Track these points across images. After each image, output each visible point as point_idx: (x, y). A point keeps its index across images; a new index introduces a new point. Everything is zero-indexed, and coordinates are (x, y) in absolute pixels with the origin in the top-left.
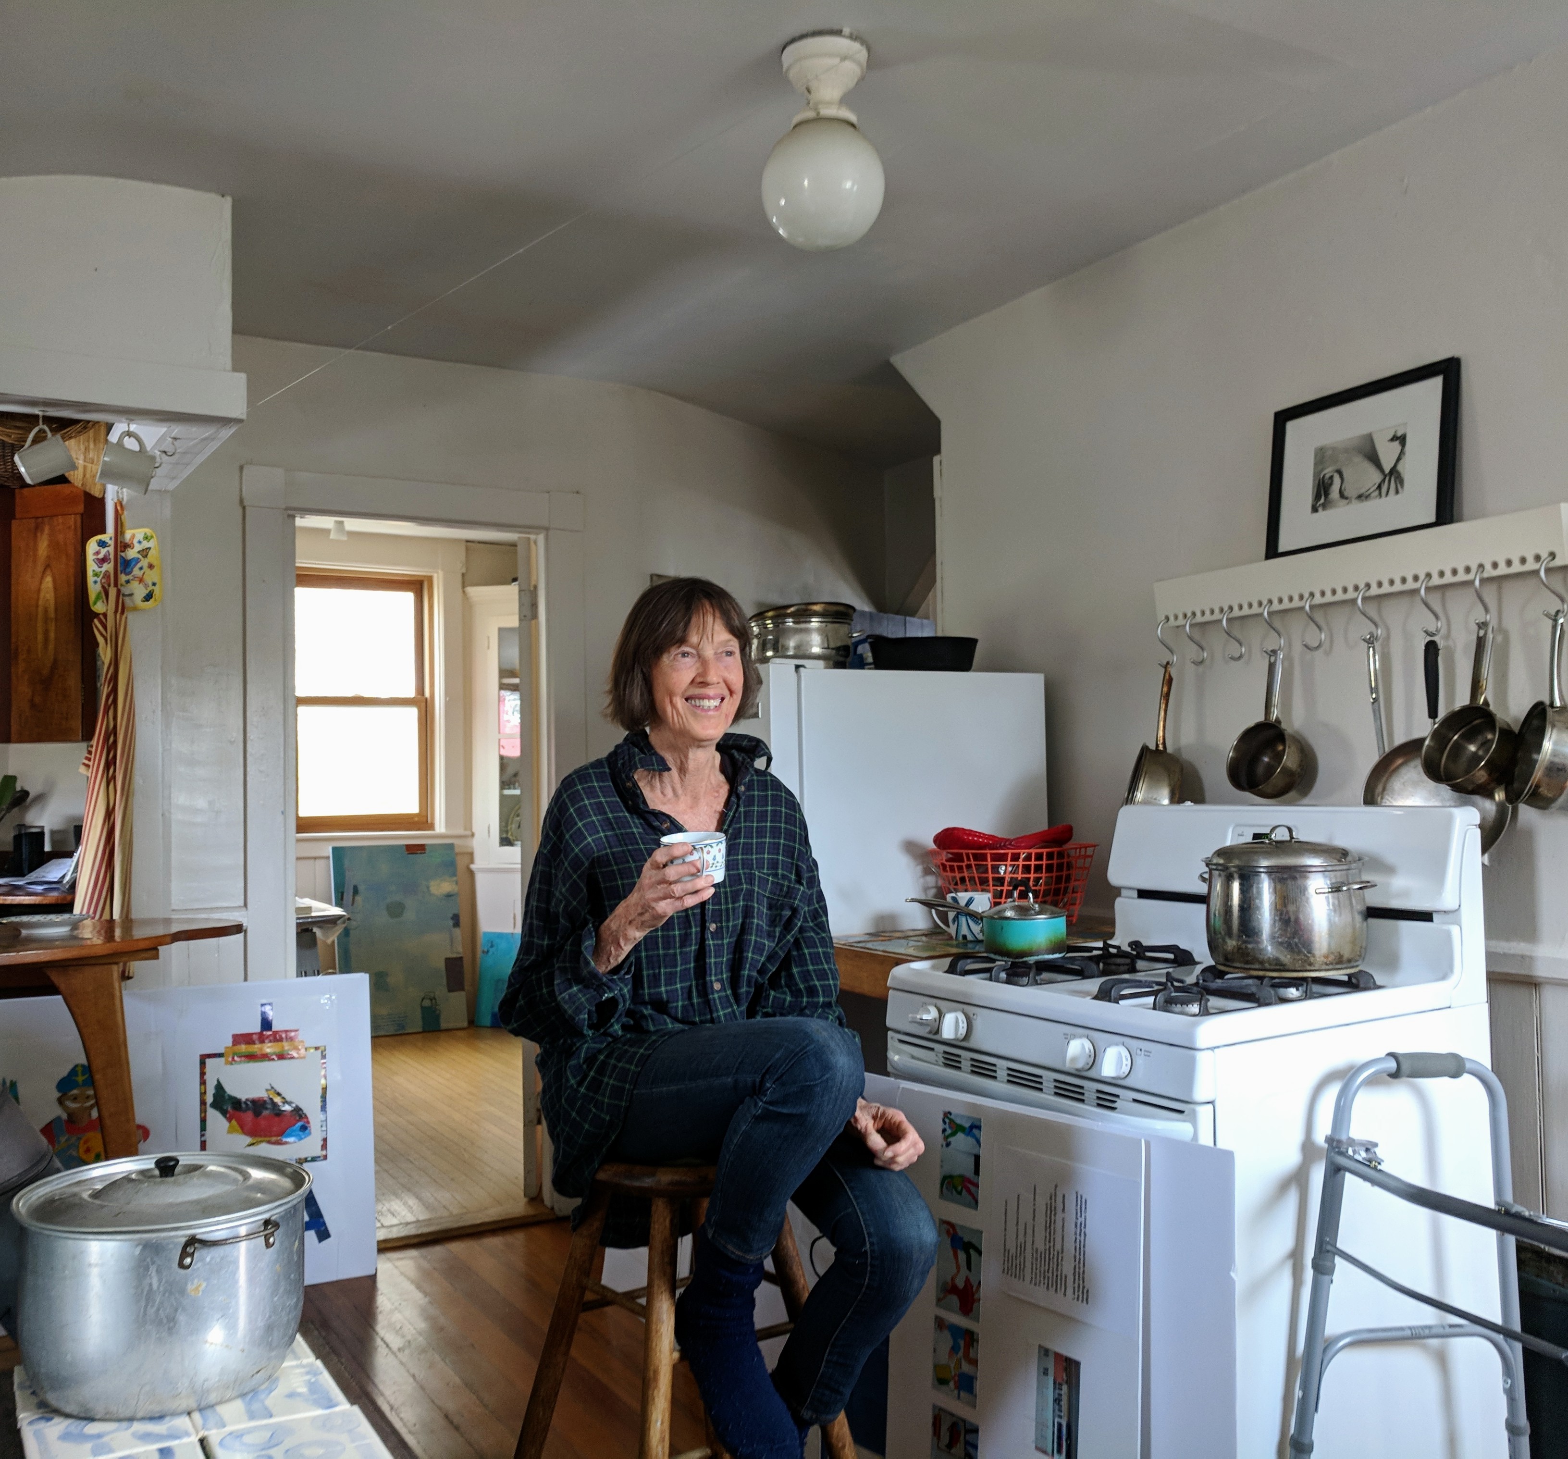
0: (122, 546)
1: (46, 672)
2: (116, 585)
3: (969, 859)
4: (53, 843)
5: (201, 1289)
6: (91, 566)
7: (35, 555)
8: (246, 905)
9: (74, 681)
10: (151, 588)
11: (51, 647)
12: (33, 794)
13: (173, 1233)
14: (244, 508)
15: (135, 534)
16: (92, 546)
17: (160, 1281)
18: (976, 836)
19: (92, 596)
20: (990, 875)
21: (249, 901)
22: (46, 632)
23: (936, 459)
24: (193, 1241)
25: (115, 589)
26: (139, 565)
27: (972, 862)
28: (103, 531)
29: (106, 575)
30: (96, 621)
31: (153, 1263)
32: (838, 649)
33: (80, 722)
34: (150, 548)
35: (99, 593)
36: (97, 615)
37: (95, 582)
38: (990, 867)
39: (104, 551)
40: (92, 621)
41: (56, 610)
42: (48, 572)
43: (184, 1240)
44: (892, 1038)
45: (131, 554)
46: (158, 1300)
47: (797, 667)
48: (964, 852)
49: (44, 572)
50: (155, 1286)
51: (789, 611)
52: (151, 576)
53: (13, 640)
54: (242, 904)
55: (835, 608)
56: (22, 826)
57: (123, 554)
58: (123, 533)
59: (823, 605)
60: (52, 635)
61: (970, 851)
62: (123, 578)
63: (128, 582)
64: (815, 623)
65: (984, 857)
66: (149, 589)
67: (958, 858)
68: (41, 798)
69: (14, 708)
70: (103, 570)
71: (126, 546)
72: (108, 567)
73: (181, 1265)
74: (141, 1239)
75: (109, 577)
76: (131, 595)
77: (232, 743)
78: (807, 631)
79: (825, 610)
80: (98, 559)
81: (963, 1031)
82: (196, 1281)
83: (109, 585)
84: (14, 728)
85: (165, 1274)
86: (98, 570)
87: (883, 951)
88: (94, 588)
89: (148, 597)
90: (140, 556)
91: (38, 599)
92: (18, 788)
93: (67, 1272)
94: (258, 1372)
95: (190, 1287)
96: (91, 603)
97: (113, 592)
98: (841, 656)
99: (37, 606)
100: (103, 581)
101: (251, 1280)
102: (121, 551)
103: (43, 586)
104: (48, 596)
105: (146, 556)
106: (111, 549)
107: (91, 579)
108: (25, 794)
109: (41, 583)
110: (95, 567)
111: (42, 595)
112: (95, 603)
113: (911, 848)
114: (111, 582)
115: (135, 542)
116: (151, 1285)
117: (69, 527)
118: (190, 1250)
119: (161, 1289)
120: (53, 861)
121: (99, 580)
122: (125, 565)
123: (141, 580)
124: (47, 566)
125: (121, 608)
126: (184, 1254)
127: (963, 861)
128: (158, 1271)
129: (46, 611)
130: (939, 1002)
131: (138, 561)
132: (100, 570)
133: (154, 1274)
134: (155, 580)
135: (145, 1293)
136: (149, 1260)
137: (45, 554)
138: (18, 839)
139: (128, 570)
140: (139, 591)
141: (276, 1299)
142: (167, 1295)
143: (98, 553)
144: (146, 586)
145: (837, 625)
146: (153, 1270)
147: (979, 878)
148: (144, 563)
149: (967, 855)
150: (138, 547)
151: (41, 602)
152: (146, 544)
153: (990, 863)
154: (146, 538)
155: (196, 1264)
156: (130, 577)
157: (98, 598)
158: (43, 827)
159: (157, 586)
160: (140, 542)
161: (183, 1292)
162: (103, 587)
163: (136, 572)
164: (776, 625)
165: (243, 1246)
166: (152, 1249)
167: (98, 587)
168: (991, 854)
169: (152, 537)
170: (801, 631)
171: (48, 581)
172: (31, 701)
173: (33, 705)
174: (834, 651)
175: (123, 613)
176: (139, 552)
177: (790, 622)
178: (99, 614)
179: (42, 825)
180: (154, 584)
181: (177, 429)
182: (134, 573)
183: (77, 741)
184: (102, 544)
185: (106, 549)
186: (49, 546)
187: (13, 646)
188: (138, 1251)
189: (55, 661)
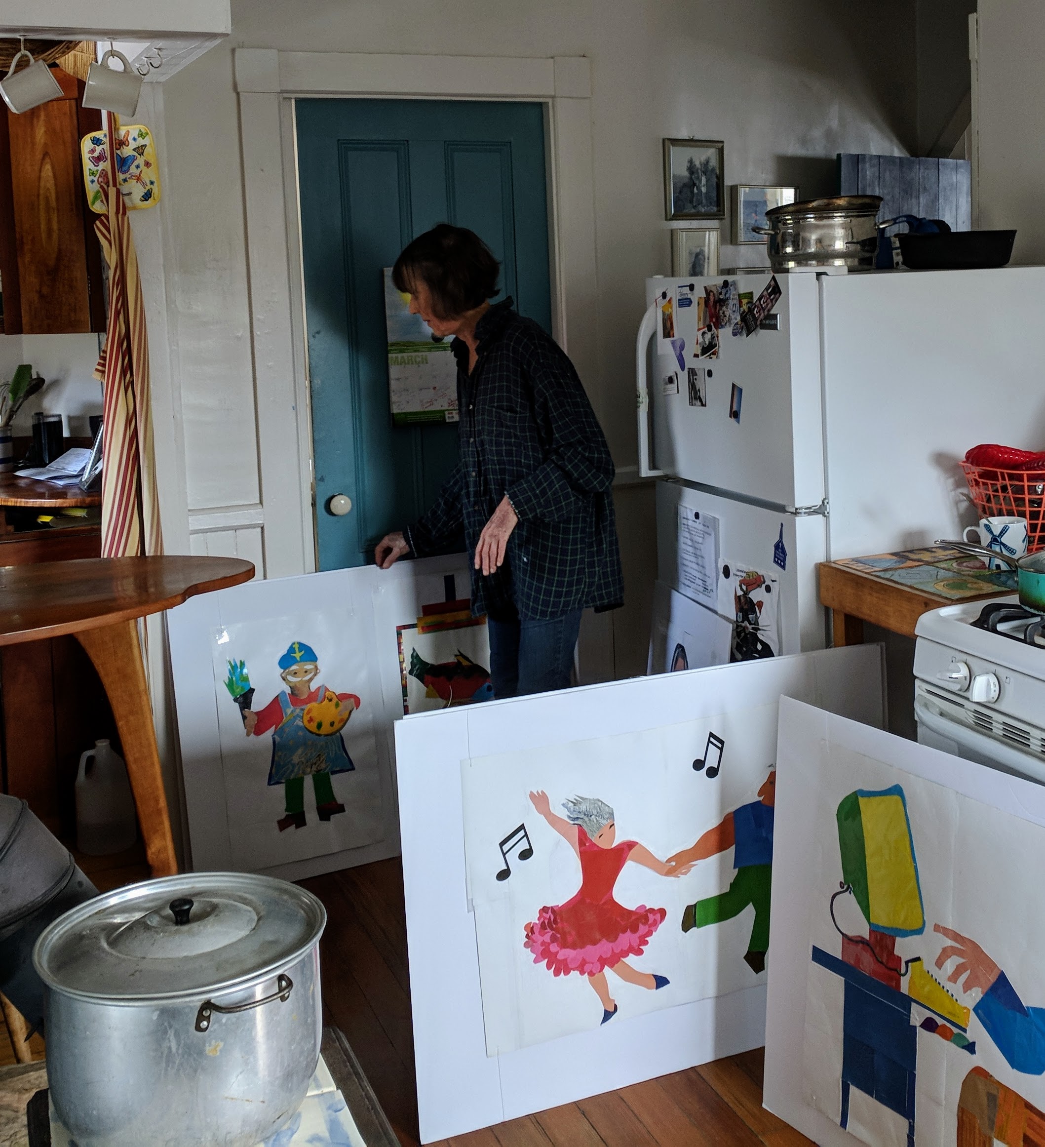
0: (118, 143)
1: (52, 263)
2: (115, 185)
3: (1004, 479)
4: (72, 429)
5: (218, 1049)
6: (88, 165)
7: (33, 144)
8: (261, 502)
9: (80, 273)
10: (149, 187)
11: (55, 236)
12: (48, 380)
13: (187, 999)
14: (238, 94)
15: (129, 130)
16: (86, 144)
17: (178, 1045)
18: (1012, 454)
19: (90, 196)
20: (1027, 497)
21: (264, 498)
22: (49, 221)
23: (972, 18)
24: (208, 1005)
25: (115, 189)
26: (136, 163)
27: (1007, 482)
28: (99, 128)
29: (104, 174)
30: (98, 223)
31: (171, 1027)
32: (863, 243)
33: (89, 315)
34: (145, 146)
35: (98, 192)
36: (98, 216)
37: (93, 182)
38: (1026, 488)
39: (99, 149)
40: (94, 223)
41: (57, 199)
42: (47, 160)
43: (199, 1004)
44: (919, 687)
45: (127, 151)
46: (177, 1062)
47: (819, 275)
48: (999, 470)
49: (43, 159)
50: (174, 1049)
51: (811, 206)
52: (148, 175)
53: (17, 229)
54: (258, 502)
55: (860, 201)
56: (40, 415)
57: (118, 152)
58: (117, 130)
59: (846, 199)
60: (55, 226)
61: (1005, 471)
62: (121, 176)
63: (125, 180)
64: (838, 220)
65: (1020, 478)
66: (147, 188)
67: (993, 476)
68: (55, 383)
69: (23, 301)
70: (100, 168)
71: (122, 143)
72: (105, 165)
73: (198, 1028)
74: (155, 1005)
75: (106, 175)
76: (130, 194)
77: (239, 338)
78: (831, 226)
79: (849, 203)
80: (93, 157)
81: (994, 694)
82: (213, 1042)
83: (108, 186)
84: (25, 320)
85: (182, 1037)
86: (94, 168)
87: (911, 587)
88: (91, 188)
89: (147, 196)
90: (136, 154)
91: (39, 186)
92: (34, 376)
93: (88, 1033)
94: (278, 1118)
95: (208, 1048)
96: (89, 203)
97: (112, 192)
98: (868, 251)
99: (38, 195)
100: (101, 180)
101: (269, 1035)
102: (117, 149)
103: (43, 174)
104: (48, 185)
105: (142, 154)
106: (106, 147)
107: (87, 178)
108: (41, 381)
109: (40, 171)
110: (91, 166)
111: (42, 184)
112: (93, 203)
113: (941, 460)
114: (107, 181)
115: (130, 139)
116: (170, 1048)
117: (65, 114)
118: (206, 1013)
119: (180, 1052)
120: (73, 451)
121: (96, 179)
122: (122, 163)
123: (139, 179)
124: (46, 154)
125: (122, 209)
126: (200, 1018)
127: (998, 480)
128: (177, 1035)
129: (47, 199)
130: (970, 660)
131: (134, 158)
132: (96, 168)
133: (172, 1038)
134: (153, 179)
135: (165, 1055)
136: (166, 1024)
137: (42, 141)
138: (36, 428)
139: (125, 168)
140: (138, 191)
141: (293, 1048)
142: (186, 1056)
143: (93, 151)
144: (144, 185)
145: (863, 219)
146: (171, 1033)
147: (1013, 498)
148: (140, 161)
149: (1002, 474)
150: (133, 145)
151: (41, 192)
152: (141, 142)
153: (1026, 484)
154: (141, 135)
155: (212, 1026)
156: (127, 175)
157: (96, 198)
158: (60, 416)
159: (155, 184)
160: (135, 139)
161: (201, 1053)
162: (101, 187)
163: (133, 169)
164: (797, 222)
165: (259, 1010)
166: (169, 1015)
167: (96, 187)
168: (1027, 474)
169: (147, 134)
170: (824, 226)
171: (48, 169)
172: (40, 292)
173: (42, 296)
174: (859, 247)
175: (124, 213)
176: (134, 150)
177: (811, 219)
178: (100, 215)
179: (58, 413)
180: (152, 183)
181: (160, 43)
182: (131, 171)
183: (87, 332)
184: (97, 141)
185: (101, 147)
186: (45, 132)
187: (18, 236)
188: (155, 1016)
189: (60, 250)
